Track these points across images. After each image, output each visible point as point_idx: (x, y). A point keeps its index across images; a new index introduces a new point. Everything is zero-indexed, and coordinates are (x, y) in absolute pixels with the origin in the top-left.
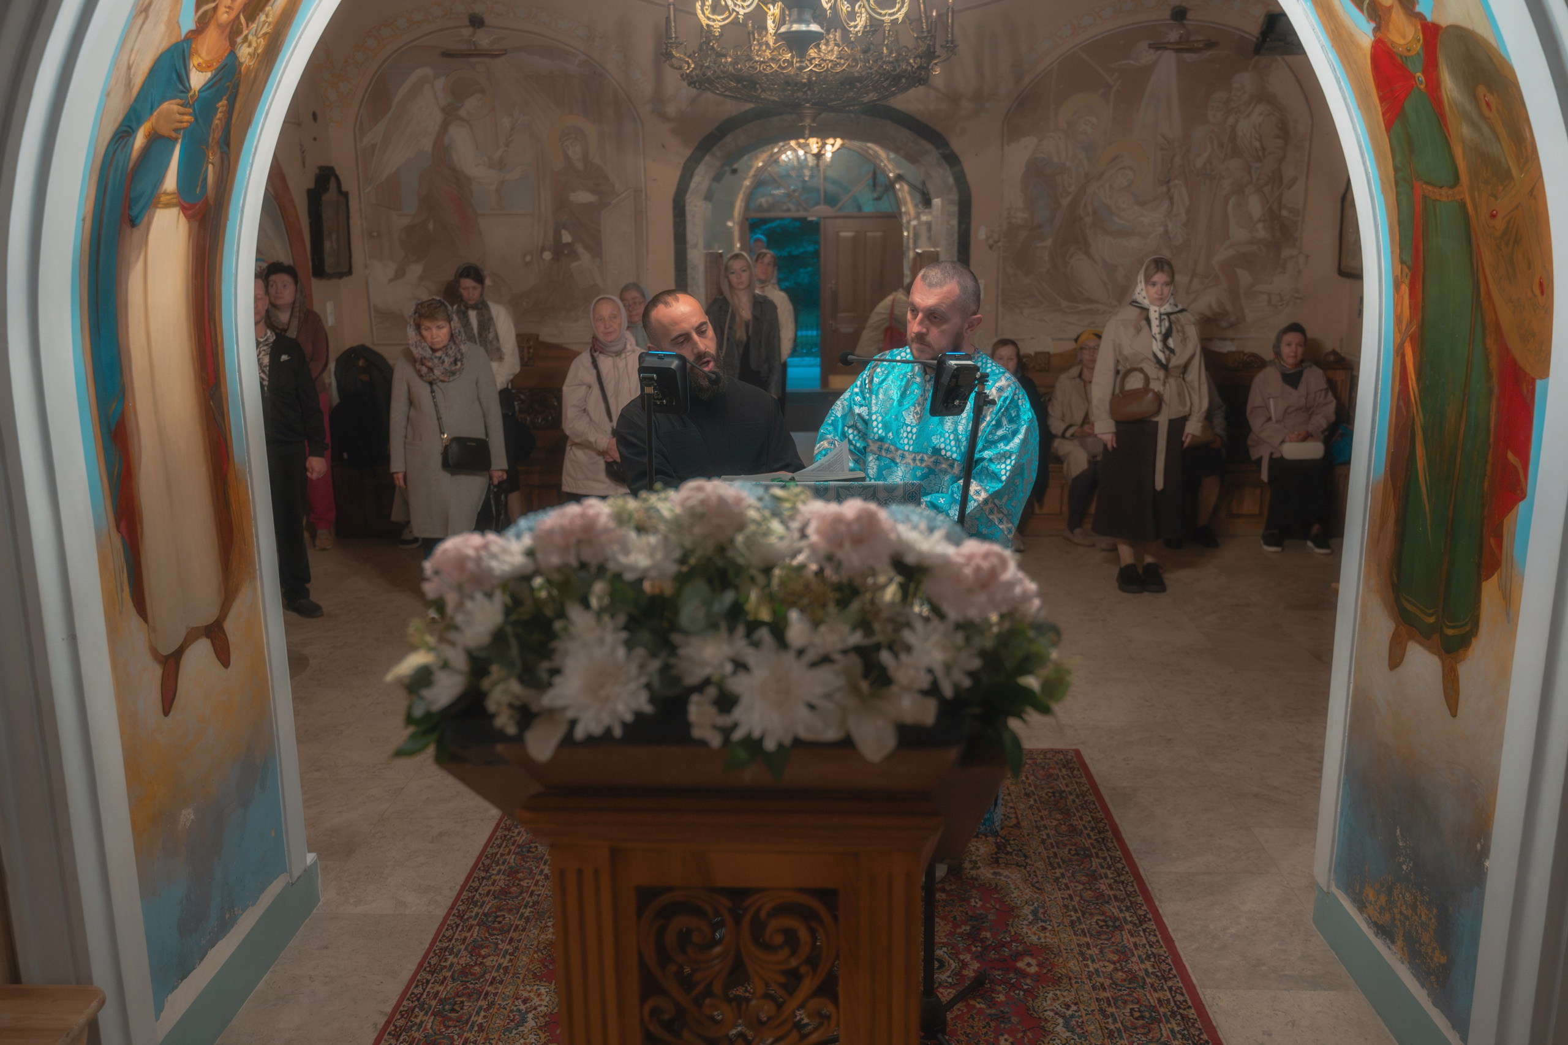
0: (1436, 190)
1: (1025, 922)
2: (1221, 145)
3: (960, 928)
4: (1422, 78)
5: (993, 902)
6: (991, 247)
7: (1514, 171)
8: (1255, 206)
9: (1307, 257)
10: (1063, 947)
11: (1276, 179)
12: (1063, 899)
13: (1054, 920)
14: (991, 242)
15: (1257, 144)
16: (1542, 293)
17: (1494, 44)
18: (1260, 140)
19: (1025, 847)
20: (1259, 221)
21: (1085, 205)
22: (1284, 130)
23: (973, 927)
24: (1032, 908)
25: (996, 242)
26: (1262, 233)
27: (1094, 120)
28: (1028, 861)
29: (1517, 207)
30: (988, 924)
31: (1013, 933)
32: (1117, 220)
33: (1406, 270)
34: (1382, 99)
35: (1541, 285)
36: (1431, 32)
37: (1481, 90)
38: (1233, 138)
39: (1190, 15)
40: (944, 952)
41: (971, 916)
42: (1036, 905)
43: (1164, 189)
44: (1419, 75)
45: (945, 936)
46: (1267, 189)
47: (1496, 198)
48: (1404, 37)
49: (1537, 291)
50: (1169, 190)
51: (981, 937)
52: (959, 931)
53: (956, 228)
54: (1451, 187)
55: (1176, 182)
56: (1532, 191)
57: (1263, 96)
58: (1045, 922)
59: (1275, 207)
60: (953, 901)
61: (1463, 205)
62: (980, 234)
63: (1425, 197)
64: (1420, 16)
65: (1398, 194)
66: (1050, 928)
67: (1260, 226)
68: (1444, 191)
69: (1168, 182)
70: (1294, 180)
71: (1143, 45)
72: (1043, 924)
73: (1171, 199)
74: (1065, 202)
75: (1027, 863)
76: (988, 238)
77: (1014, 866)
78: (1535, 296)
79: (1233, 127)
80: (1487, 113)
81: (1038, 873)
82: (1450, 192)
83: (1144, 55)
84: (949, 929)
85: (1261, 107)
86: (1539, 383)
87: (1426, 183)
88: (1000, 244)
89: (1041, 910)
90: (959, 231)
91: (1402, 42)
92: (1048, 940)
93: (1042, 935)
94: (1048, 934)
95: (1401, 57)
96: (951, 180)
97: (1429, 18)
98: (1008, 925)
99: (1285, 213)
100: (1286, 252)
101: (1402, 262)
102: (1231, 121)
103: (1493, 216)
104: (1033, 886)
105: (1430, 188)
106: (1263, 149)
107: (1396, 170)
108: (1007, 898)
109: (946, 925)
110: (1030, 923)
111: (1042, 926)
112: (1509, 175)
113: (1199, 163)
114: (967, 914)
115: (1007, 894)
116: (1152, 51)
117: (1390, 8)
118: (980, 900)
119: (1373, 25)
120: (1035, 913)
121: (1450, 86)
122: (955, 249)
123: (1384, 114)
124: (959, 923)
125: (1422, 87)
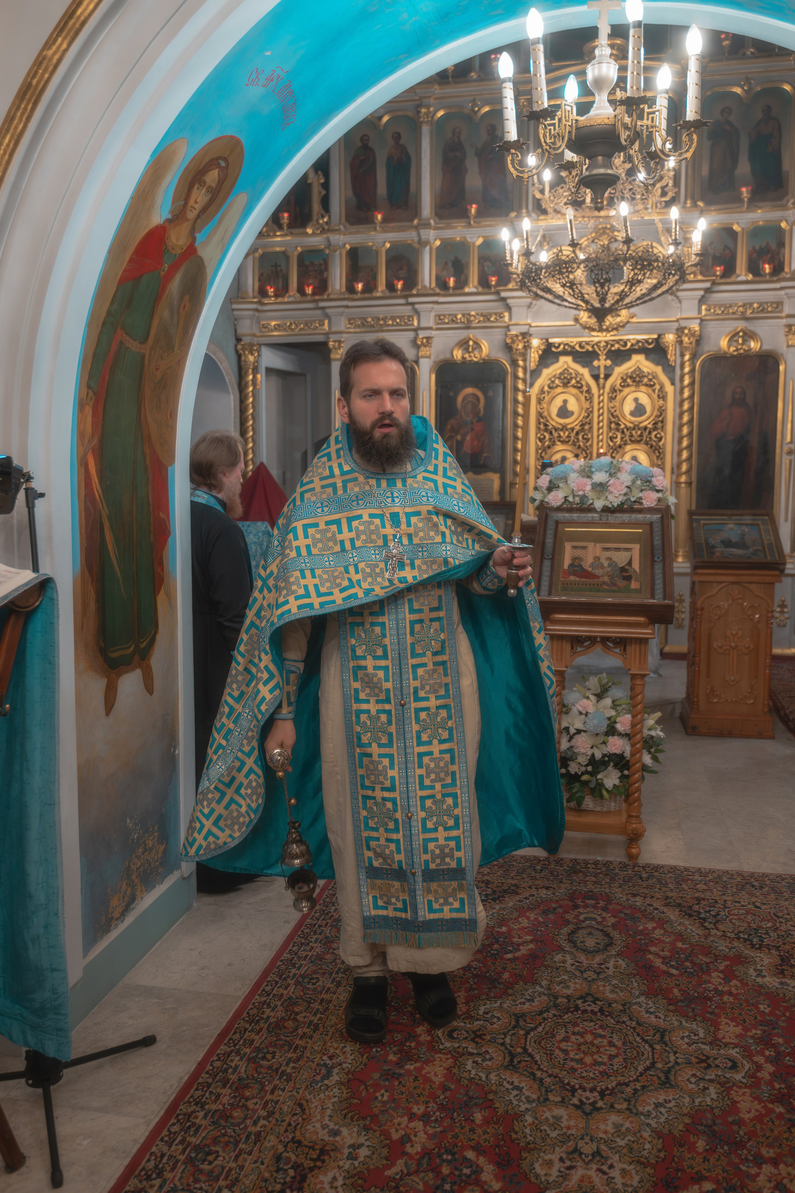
0: (130, 341)
1: (344, 1066)
3: (415, 1068)
4: (166, 269)
5: (364, 1094)
7: (176, 347)
10: (327, 1038)
12: (283, 1090)
13: (314, 1066)
16: (171, 419)
19: (267, 1175)
23: (402, 1067)
24: (326, 1082)
28: (281, 1148)
29: (170, 368)
30: (385, 1068)
31: (365, 1057)
33: (91, 393)
35: (171, 414)
36: (191, 251)
37: (187, 297)
40: (443, 1044)
41: (398, 1079)
42: (320, 1084)
44: (166, 267)
45: (435, 1060)
47: (161, 359)
48: (178, 240)
49: (169, 417)
51: (399, 1056)
52: (418, 1065)
54: (141, 343)
56: (178, 361)
58: (325, 1065)
60: (407, 1100)
61: (143, 356)
63: (121, 342)
64: (194, 239)
65: (101, 332)
66: (325, 1058)
68: (135, 344)
72: (328, 1062)
75: (286, 1146)
77: (306, 1143)
78: (167, 420)
80: (181, 309)
81: (282, 1129)
82: (138, 346)
84: (427, 1068)
87: (127, 334)
89: (318, 1078)
91: (174, 241)
92: (336, 1045)
93: (338, 1051)
94: (332, 1051)
95: (166, 248)
97: (196, 245)
98: (365, 1065)
101: (89, 387)
103: (157, 369)
104: (303, 1110)
105: (127, 338)
107: (109, 313)
108: (345, 1095)
109: (429, 1073)
110: (341, 1065)
111: (331, 1060)
112: (173, 349)
114: (400, 1083)
115: (341, 1102)
117: (188, 220)
118: (377, 1098)
119: (170, 217)
120: (328, 1075)
121: (176, 283)
123: (124, 271)
124: (414, 1073)
125: (162, 274)
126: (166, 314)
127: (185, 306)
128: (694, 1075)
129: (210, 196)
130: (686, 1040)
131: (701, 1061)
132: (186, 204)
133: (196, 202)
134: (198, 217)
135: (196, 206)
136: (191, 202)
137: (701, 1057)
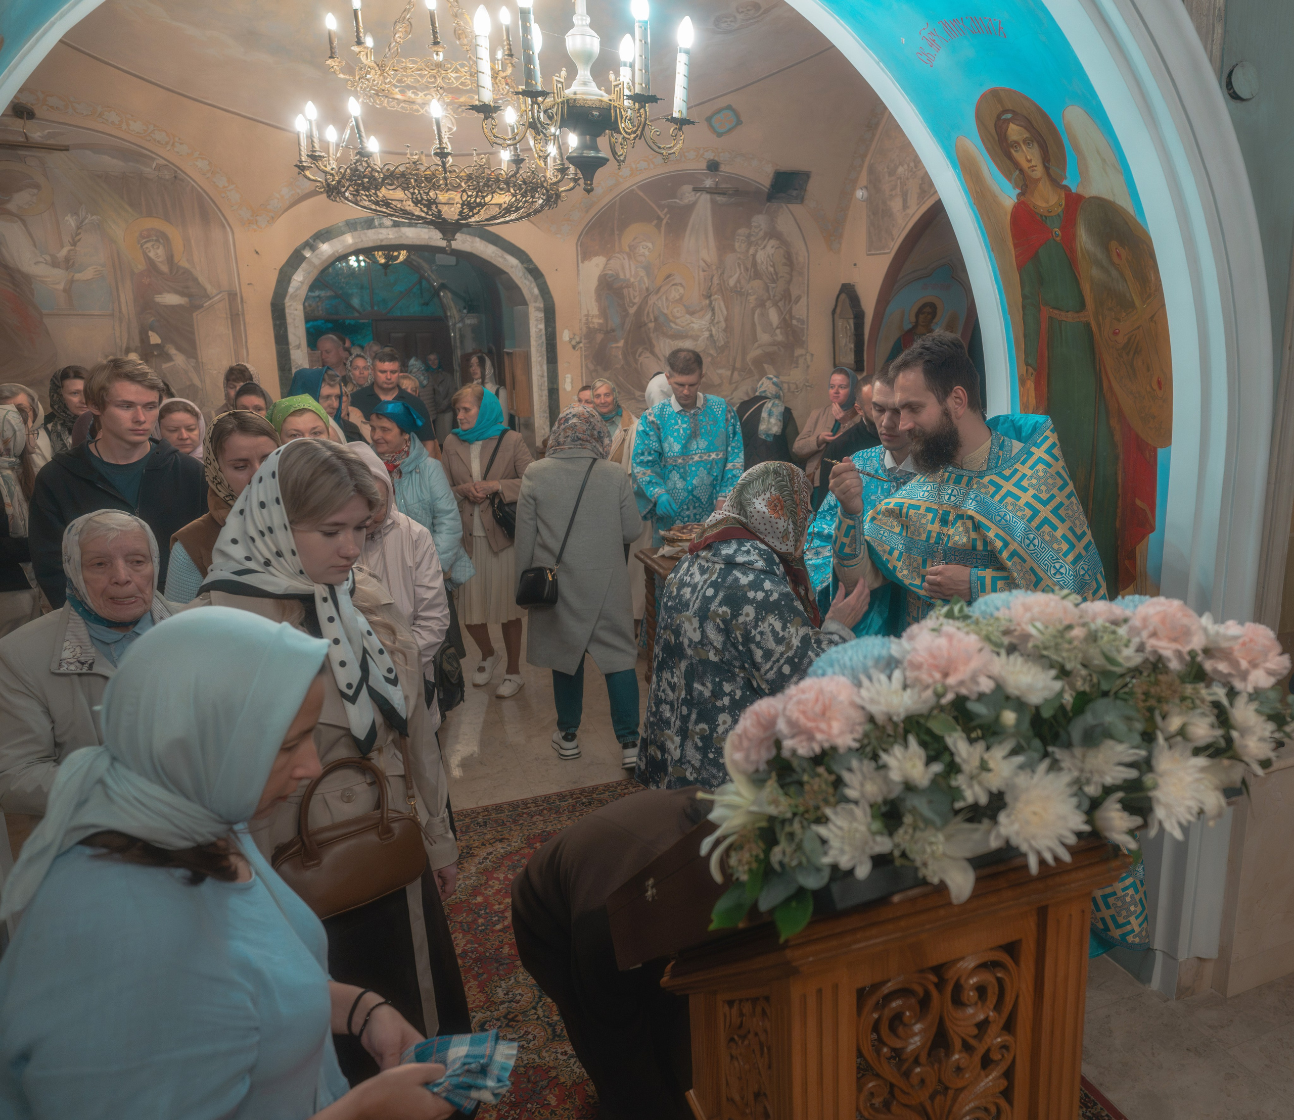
0: (1063, 313)
2: (747, 269)
4: (1059, 232)
6: (574, 347)
7: (1137, 302)
8: (774, 317)
9: (812, 355)
11: (787, 296)
14: (574, 343)
15: (772, 269)
16: (1160, 388)
17: (1132, 213)
18: (773, 266)
20: (777, 328)
21: (648, 313)
22: (789, 260)
25: (579, 343)
26: (780, 337)
27: (650, 245)
29: (1138, 328)
32: (673, 325)
33: (1031, 370)
34: (1015, 246)
35: (1159, 383)
36: (1073, 201)
37: (1114, 244)
38: (754, 264)
39: (723, 168)
43: (707, 302)
44: (1057, 231)
46: (781, 304)
47: (1119, 321)
48: (1047, 202)
49: (1156, 387)
50: (711, 303)
53: (544, 331)
54: (1077, 312)
55: (716, 296)
56: (1153, 317)
57: (773, 234)
59: (787, 317)
61: (1088, 325)
62: (564, 336)
63: (1051, 318)
64: (1066, 189)
65: (1024, 315)
67: (778, 331)
68: (1069, 314)
69: (710, 296)
70: (799, 298)
71: (687, 188)
73: (713, 310)
74: (632, 311)
76: (571, 339)
78: (1154, 390)
79: (754, 256)
80: (1116, 259)
82: (1075, 315)
83: (687, 194)
85: (773, 242)
86: (1160, 451)
87: (1054, 308)
88: (581, 345)
90: (546, 334)
91: (1044, 205)
95: (1041, 216)
96: (536, 291)
97: (1074, 190)
99: (794, 322)
100: (798, 352)
101: (1027, 364)
102: (751, 251)
103: (1115, 334)
105: (1056, 311)
106: (776, 273)
107: (1024, 297)
112: (1132, 305)
113: (732, 282)
116: (693, 193)
117: (1038, 180)
119: (1018, 191)
121: (1084, 239)
122: (544, 349)
123: (1016, 257)
125: (1058, 239)
126: (1095, 272)
127: (1118, 255)
128: (518, 1002)
129: (1036, 145)
130: (530, 1037)
131: (513, 1020)
132: (1021, 171)
133: (1029, 161)
134: (1047, 169)
135: (1033, 163)
136: (1025, 165)
137: (514, 1024)
